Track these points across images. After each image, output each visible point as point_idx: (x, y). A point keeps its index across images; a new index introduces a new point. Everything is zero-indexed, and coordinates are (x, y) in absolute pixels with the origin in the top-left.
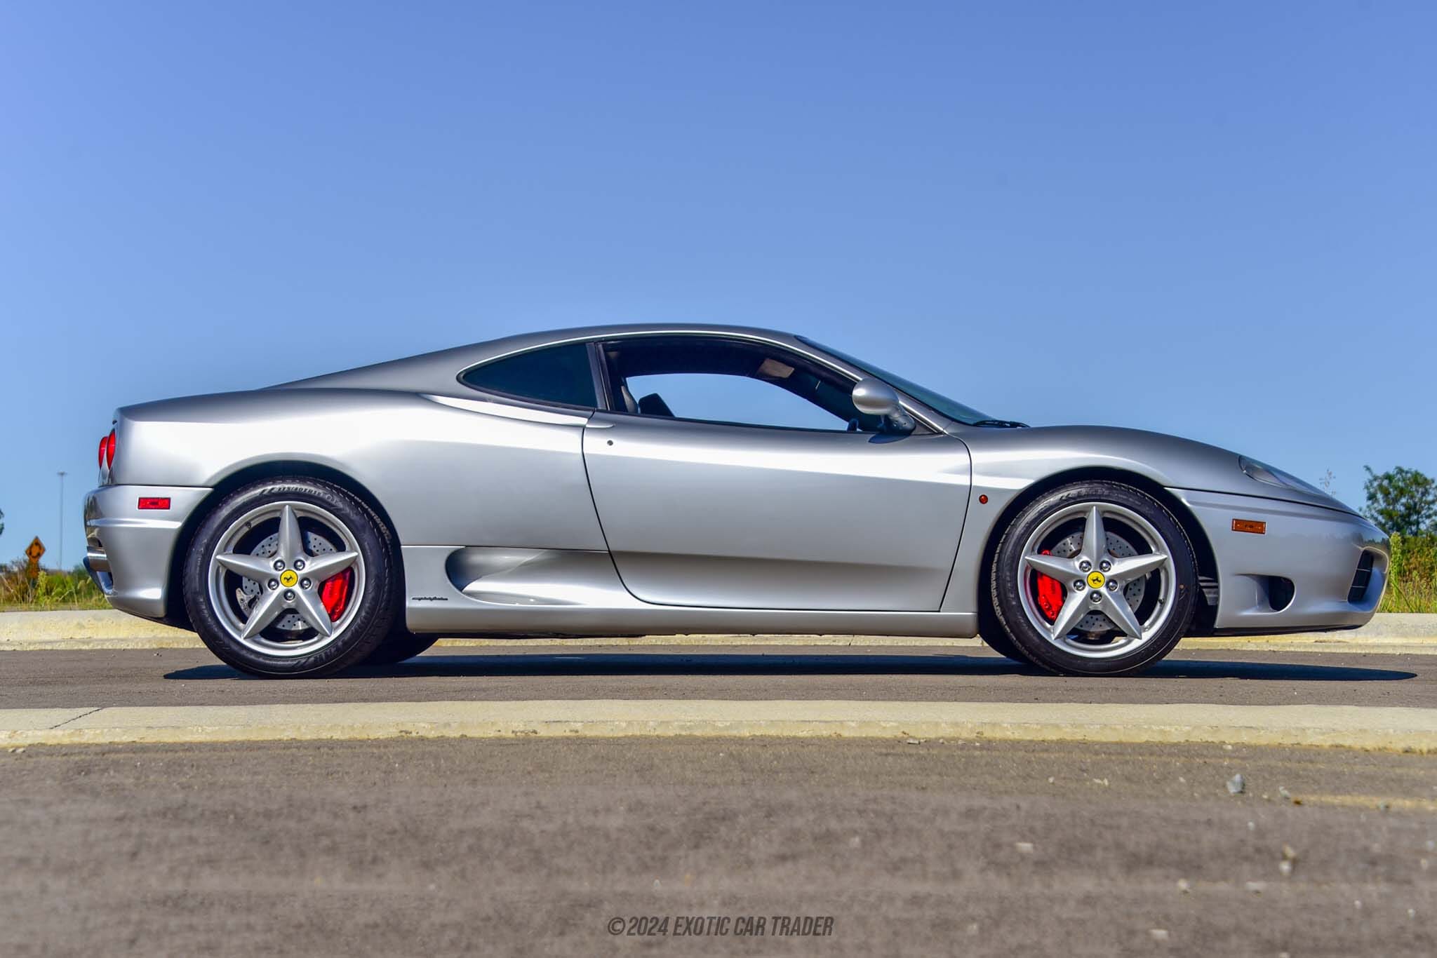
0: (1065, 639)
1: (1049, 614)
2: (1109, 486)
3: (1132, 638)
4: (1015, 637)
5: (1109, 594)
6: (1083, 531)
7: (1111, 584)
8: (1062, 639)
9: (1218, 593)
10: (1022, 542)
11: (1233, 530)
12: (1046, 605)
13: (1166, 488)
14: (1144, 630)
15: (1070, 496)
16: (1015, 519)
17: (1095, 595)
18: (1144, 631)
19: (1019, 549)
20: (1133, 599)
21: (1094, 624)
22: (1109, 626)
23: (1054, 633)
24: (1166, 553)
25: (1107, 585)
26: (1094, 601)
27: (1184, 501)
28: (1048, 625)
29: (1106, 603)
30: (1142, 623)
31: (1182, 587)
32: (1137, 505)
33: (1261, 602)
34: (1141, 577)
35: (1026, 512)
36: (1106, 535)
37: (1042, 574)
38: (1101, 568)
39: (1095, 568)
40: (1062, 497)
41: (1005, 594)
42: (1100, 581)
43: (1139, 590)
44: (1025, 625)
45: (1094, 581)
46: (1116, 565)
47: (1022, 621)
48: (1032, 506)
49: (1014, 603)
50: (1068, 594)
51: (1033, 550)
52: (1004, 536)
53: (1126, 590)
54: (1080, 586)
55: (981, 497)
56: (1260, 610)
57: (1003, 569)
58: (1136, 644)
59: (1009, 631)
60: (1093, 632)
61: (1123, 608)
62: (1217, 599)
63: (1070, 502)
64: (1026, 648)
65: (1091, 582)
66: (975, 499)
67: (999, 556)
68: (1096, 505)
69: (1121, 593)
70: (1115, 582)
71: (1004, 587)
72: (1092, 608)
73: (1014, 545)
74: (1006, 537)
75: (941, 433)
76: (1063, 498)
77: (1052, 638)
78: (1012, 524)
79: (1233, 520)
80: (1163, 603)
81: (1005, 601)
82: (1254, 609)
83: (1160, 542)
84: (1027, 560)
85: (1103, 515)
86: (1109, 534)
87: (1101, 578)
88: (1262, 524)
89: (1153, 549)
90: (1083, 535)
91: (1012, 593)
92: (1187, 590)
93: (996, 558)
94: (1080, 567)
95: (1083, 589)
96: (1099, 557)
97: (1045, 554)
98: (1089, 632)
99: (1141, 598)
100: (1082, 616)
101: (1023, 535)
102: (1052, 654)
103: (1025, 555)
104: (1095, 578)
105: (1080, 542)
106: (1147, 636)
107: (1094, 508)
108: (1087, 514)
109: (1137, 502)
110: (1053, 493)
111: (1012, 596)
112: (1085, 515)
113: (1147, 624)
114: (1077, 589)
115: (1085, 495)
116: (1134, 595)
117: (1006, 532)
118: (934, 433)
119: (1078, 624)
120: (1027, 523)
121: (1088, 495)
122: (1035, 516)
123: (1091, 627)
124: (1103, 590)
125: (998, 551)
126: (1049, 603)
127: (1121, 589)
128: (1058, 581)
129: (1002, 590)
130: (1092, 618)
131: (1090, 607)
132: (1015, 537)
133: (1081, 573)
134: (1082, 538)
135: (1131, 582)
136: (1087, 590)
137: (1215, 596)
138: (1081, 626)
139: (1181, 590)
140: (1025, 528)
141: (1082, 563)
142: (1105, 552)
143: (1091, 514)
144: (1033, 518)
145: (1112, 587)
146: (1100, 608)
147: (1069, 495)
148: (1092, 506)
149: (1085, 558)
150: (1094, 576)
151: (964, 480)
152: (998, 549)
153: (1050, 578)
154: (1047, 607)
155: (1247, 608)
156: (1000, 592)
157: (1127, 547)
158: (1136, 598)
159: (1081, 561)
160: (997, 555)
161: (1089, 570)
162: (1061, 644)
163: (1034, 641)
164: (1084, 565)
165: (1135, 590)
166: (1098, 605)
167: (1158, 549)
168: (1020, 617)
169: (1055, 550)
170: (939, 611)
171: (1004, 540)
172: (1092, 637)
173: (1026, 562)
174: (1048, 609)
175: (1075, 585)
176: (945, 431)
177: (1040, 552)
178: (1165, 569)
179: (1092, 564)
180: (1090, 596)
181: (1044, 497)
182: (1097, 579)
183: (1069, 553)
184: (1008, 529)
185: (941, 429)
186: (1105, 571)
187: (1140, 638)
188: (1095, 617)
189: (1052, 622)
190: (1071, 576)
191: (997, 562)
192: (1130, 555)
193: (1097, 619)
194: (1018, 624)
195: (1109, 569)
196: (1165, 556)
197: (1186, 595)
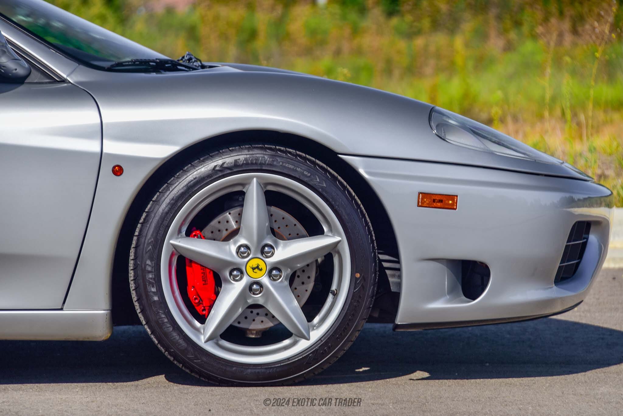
0: (218, 341)
1: (199, 309)
2: (273, 153)
3: (298, 339)
4: (157, 340)
5: (273, 285)
6: (242, 206)
7: (274, 272)
8: (215, 341)
9: (400, 277)
10: (166, 223)
11: (418, 206)
12: (196, 299)
13: (340, 156)
14: (314, 327)
15: (225, 165)
16: (158, 194)
17: (255, 287)
18: (313, 330)
19: (161, 232)
20: (301, 288)
21: (254, 320)
22: (272, 322)
23: (204, 334)
24: (339, 235)
25: (270, 275)
26: (254, 294)
27: (362, 171)
28: (197, 324)
29: (269, 295)
30: (310, 318)
31: (358, 275)
32: (306, 176)
33: (452, 291)
34: (312, 263)
35: (171, 184)
36: (269, 211)
37: (191, 261)
38: (262, 252)
39: (255, 254)
40: (216, 166)
41: (145, 288)
42: (261, 270)
43: (309, 277)
44: (168, 325)
45: (253, 269)
46: (280, 249)
47: (166, 320)
48: (178, 178)
49: (156, 298)
50: (223, 285)
51: (180, 231)
52: (144, 215)
53: (292, 280)
54: (237, 276)
55: (114, 167)
56: (449, 301)
57: (142, 257)
58: (303, 345)
59: (150, 333)
60: (254, 330)
61: (289, 303)
62: (399, 285)
63: (225, 173)
64: (170, 353)
65: (250, 271)
66: (107, 169)
67: (138, 240)
68: (257, 177)
69: (287, 283)
70: (279, 270)
71: (144, 278)
72: (250, 301)
73: (155, 227)
74: (147, 216)
75: (64, 81)
76: (217, 168)
77: (201, 340)
78: (154, 199)
79: (419, 193)
80: (336, 294)
81: (144, 297)
82: (443, 299)
83: (333, 222)
84: (173, 245)
85: (265, 187)
86: (273, 209)
87: (262, 265)
88: (453, 197)
89: (325, 229)
90: (242, 211)
91: (153, 286)
92: (364, 278)
93: (134, 242)
94: (237, 253)
95: (241, 278)
96: (260, 238)
97: (194, 236)
98: (248, 329)
99: (310, 286)
100: (240, 311)
101: (167, 213)
102: (202, 361)
103: (171, 238)
104: (255, 266)
105: (237, 220)
106: (316, 335)
107: (255, 179)
108: (247, 186)
109: (305, 173)
110: (203, 161)
111: (154, 290)
112: (244, 188)
113: (316, 320)
114: (235, 280)
115: (243, 164)
116: (303, 283)
117: (146, 210)
118: (56, 82)
119: (234, 321)
120: (173, 199)
121: (247, 164)
122: (182, 191)
123: (250, 324)
124: (265, 280)
125: (137, 233)
126: (199, 297)
127: (286, 279)
128: (211, 270)
129: (141, 282)
130: (252, 312)
131: (248, 301)
132: (157, 218)
133: (238, 260)
134: (240, 214)
135: (299, 269)
136: (245, 281)
137: (399, 280)
138: (239, 323)
139: (357, 279)
140: (169, 206)
141: (239, 247)
142: (268, 234)
143: (250, 187)
144: (180, 192)
145: (276, 276)
146: (261, 302)
147: (223, 164)
148: (252, 177)
149: (243, 241)
150: (254, 263)
151: (93, 146)
152: (137, 230)
153: (201, 265)
154: (197, 301)
155: (435, 298)
156: (139, 285)
157: (295, 225)
158: (304, 287)
159: (239, 244)
160: (135, 238)
161: (249, 255)
162: (212, 347)
163: (180, 345)
164: (242, 249)
165: (304, 277)
166: (258, 298)
167: (331, 229)
168: (163, 316)
169: (207, 231)
170: (61, 309)
171: (145, 219)
172: (252, 334)
173: (172, 247)
174: (199, 304)
175: (231, 274)
176: (69, 79)
177: (189, 234)
178: (339, 253)
179: (252, 249)
180: (250, 288)
181: (194, 167)
182: (257, 267)
183: (225, 234)
184: (149, 206)
185: (65, 76)
186: (267, 257)
187: (308, 339)
188: (255, 311)
189: (202, 319)
190: (226, 264)
191: (136, 247)
192: (299, 236)
193: (258, 314)
194: (160, 325)
195: (273, 254)
196: (337, 239)
197: (362, 286)
